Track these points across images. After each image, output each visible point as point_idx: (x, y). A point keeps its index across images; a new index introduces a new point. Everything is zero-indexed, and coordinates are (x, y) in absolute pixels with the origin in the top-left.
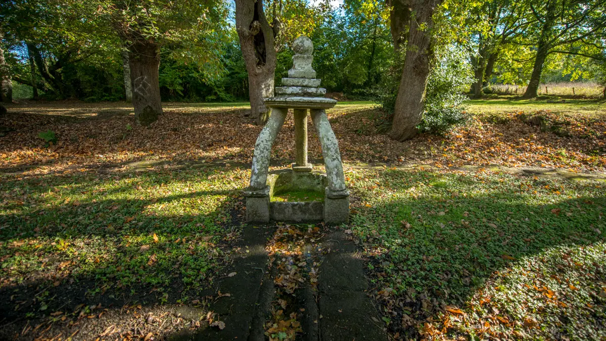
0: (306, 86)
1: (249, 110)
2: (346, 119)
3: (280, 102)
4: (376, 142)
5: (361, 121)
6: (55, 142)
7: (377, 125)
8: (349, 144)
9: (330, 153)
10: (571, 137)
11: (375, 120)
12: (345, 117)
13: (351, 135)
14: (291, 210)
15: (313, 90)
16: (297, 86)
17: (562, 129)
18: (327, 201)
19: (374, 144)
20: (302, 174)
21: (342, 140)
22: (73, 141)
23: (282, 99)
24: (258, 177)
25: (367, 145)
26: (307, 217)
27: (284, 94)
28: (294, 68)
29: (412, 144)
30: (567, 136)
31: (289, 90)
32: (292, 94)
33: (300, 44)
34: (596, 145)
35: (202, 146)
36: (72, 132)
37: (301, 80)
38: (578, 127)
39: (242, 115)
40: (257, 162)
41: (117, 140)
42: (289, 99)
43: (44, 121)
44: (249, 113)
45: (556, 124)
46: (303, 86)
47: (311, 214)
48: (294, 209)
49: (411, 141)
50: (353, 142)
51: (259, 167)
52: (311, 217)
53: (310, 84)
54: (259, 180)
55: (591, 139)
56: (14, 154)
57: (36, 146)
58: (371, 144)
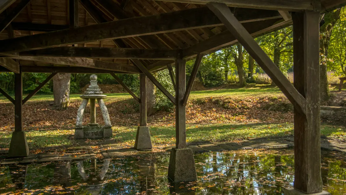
0: (96, 91)
1: (52, 101)
2: (117, 105)
3: (87, 97)
4: (134, 117)
5: (126, 105)
7: (134, 108)
8: (119, 119)
9: (105, 113)
10: (229, 108)
11: (134, 105)
12: (116, 104)
13: (120, 114)
14: (91, 134)
15: (98, 92)
16: (92, 91)
17: (226, 105)
18: (105, 130)
19: (133, 118)
20: (93, 127)
21: (115, 117)
23: (87, 96)
24: (79, 122)
25: (129, 119)
26: (97, 136)
27: (88, 94)
28: (91, 85)
29: (153, 117)
30: (228, 109)
31: (90, 92)
32: (91, 94)
33: (93, 77)
34: (238, 112)
35: (26, 124)
37: (94, 89)
38: (233, 103)
39: (48, 104)
40: (79, 117)
42: (90, 95)
44: (53, 103)
45: (224, 103)
46: (94, 91)
47: (99, 135)
48: (92, 134)
49: (153, 115)
50: (121, 117)
51: (80, 119)
52: (99, 137)
53: (97, 90)
54: (80, 123)
55: (236, 109)
58: (131, 118)
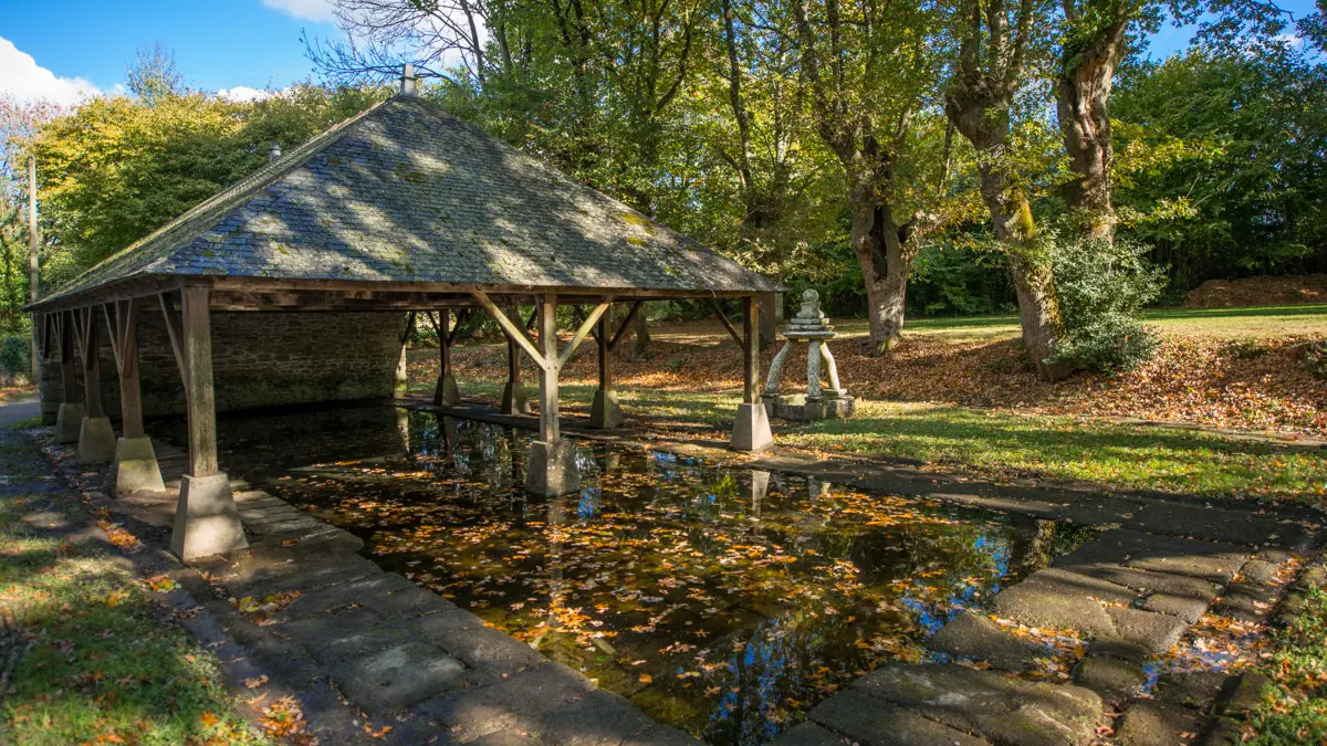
1: (868, 337)
6: (679, 368)
22: (693, 368)
36: (693, 361)
39: (859, 343)
41: (726, 369)
43: (676, 349)
44: (867, 341)
56: (651, 376)
57: (665, 372)
